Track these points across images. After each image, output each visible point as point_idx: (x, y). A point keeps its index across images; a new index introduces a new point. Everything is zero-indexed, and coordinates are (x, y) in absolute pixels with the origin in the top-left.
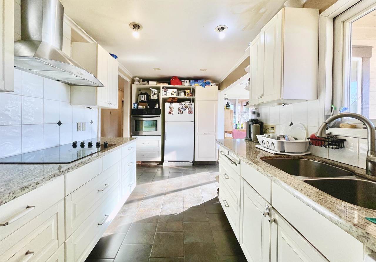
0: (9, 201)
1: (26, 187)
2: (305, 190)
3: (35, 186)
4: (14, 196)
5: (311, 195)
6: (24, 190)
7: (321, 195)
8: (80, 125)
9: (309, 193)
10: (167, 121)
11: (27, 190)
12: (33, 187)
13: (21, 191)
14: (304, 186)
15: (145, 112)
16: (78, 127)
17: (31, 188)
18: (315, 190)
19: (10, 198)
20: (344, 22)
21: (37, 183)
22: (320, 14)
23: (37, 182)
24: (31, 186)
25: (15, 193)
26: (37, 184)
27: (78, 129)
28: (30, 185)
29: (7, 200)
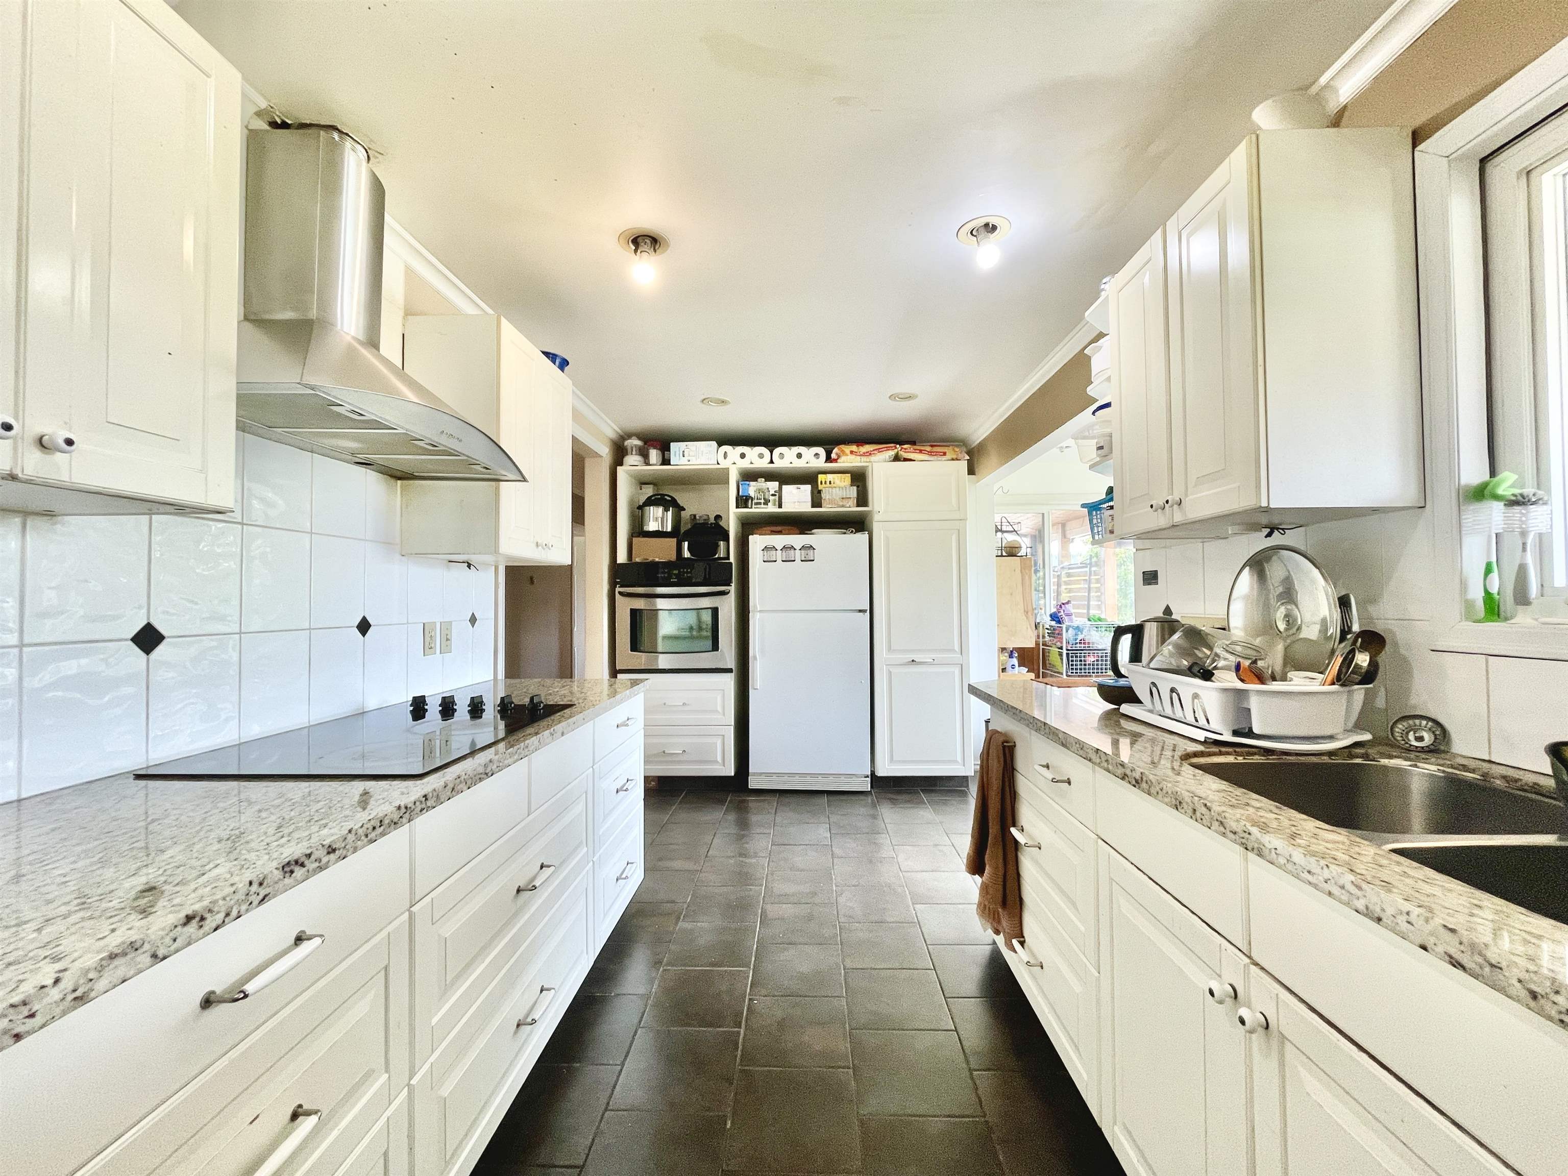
0: (247, 911)
1: (296, 862)
2: (1400, 886)
3: (325, 860)
4: (263, 893)
5: (1433, 906)
6: (292, 872)
7: (1480, 907)
8: (434, 629)
9: (1422, 898)
10: (760, 611)
11: (299, 872)
12: (317, 864)
13: (282, 877)
14: (1397, 869)
15: (670, 577)
16: (428, 639)
17: (311, 865)
18: (1447, 885)
19: (251, 899)
20: (1528, 173)
21: (330, 850)
22: (1418, 148)
23: (330, 846)
24: (313, 857)
25: (265, 884)
26: (329, 853)
27: (428, 648)
28: (309, 856)
29: (244, 907)
